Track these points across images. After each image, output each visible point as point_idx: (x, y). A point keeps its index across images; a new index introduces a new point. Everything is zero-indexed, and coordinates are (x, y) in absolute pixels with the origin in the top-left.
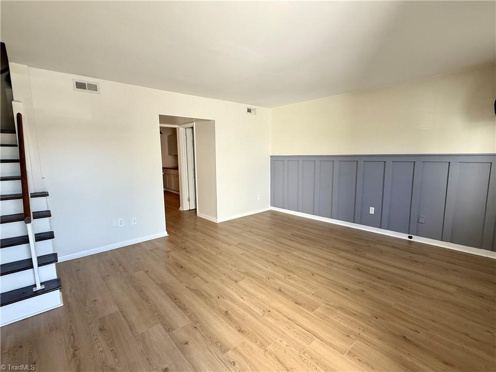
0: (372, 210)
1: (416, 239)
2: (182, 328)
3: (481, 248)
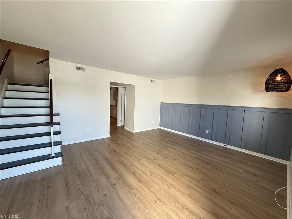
0: (207, 131)
1: (228, 147)
2: (114, 178)
3: (259, 153)
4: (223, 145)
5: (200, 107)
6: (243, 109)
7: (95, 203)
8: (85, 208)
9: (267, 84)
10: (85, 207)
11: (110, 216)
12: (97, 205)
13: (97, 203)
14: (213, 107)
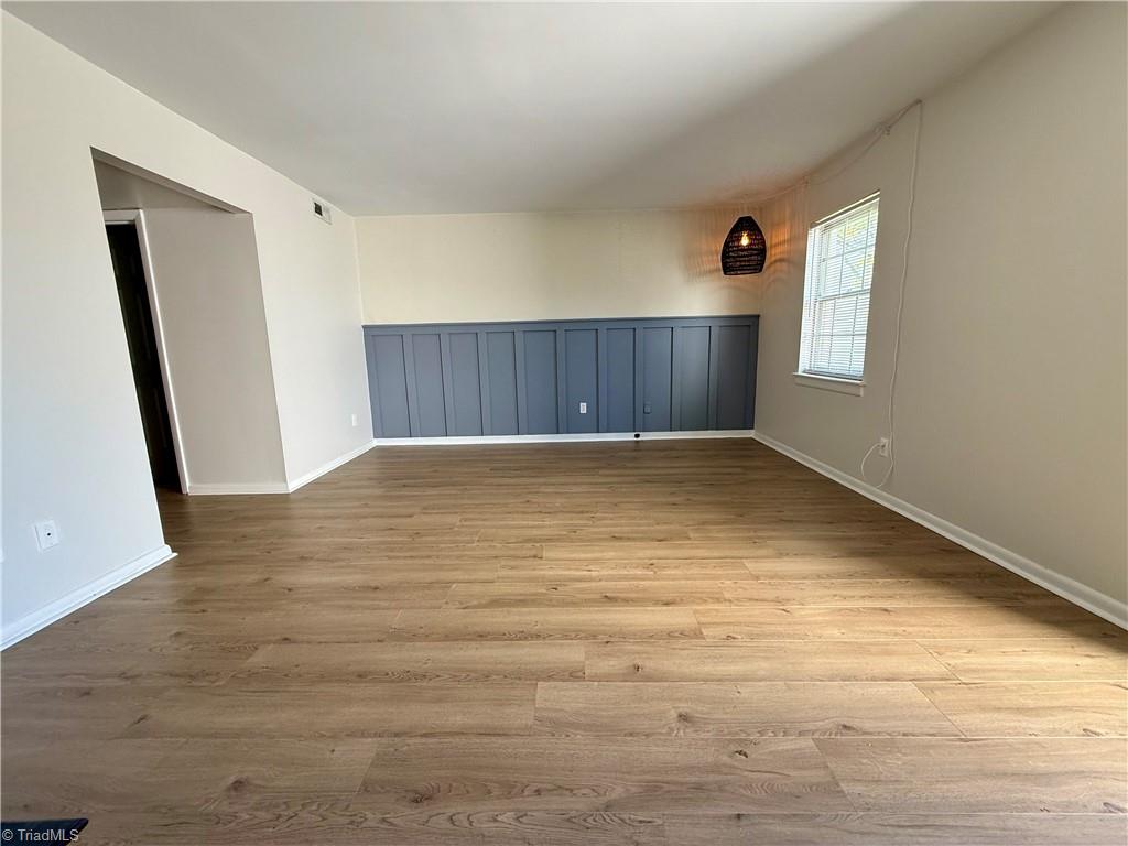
0: (583, 408)
1: (646, 436)
2: (587, 659)
3: (707, 429)
4: (630, 437)
5: (552, 331)
6: (668, 325)
7: (716, 768)
8: (739, 816)
9: (725, 255)
10: (730, 818)
11: (816, 736)
12: (736, 764)
13: (725, 759)
14: (593, 327)
